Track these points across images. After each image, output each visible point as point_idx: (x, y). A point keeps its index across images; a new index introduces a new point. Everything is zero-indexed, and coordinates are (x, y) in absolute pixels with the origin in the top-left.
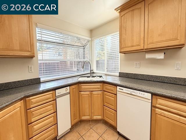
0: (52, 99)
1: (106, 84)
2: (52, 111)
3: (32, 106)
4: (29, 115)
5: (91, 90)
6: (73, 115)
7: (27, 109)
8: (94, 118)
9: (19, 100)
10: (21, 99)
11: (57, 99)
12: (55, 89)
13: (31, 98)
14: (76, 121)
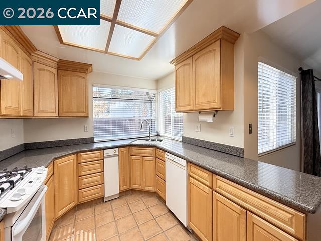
0: (100, 158)
1: (159, 150)
2: (100, 170)
3: (82, 161)
4: (79, 168)
5: (143, 155)
6: (122, 181)
7: (78, 163)
8: (146, 189)
9: (73, 153)
10: (74, 153)
11: (105, 159)
12: (103, 149)
13: (82, 154)
14: (126, 188)
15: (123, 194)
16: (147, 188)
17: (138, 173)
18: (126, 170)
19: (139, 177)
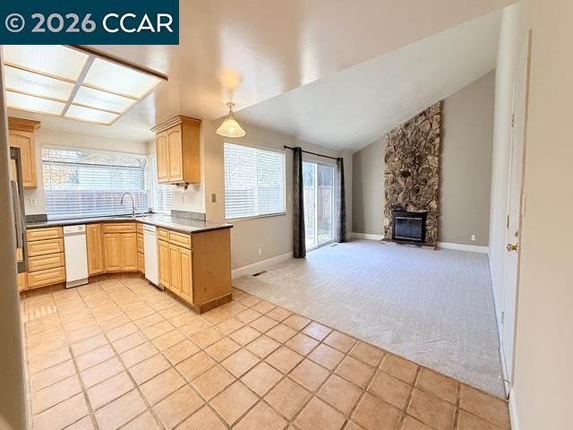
0: (57, 236)
1: (139, 224)
2: (58, 250)
5: (121, 231)
8: (125, 269)
11: (65, 237)
12: (62, 225)
14: (97, 271)
15: (93, 279)
16: (127, 269)
17: (115, 253)
18: (96, 249)
19: (116, 258)
